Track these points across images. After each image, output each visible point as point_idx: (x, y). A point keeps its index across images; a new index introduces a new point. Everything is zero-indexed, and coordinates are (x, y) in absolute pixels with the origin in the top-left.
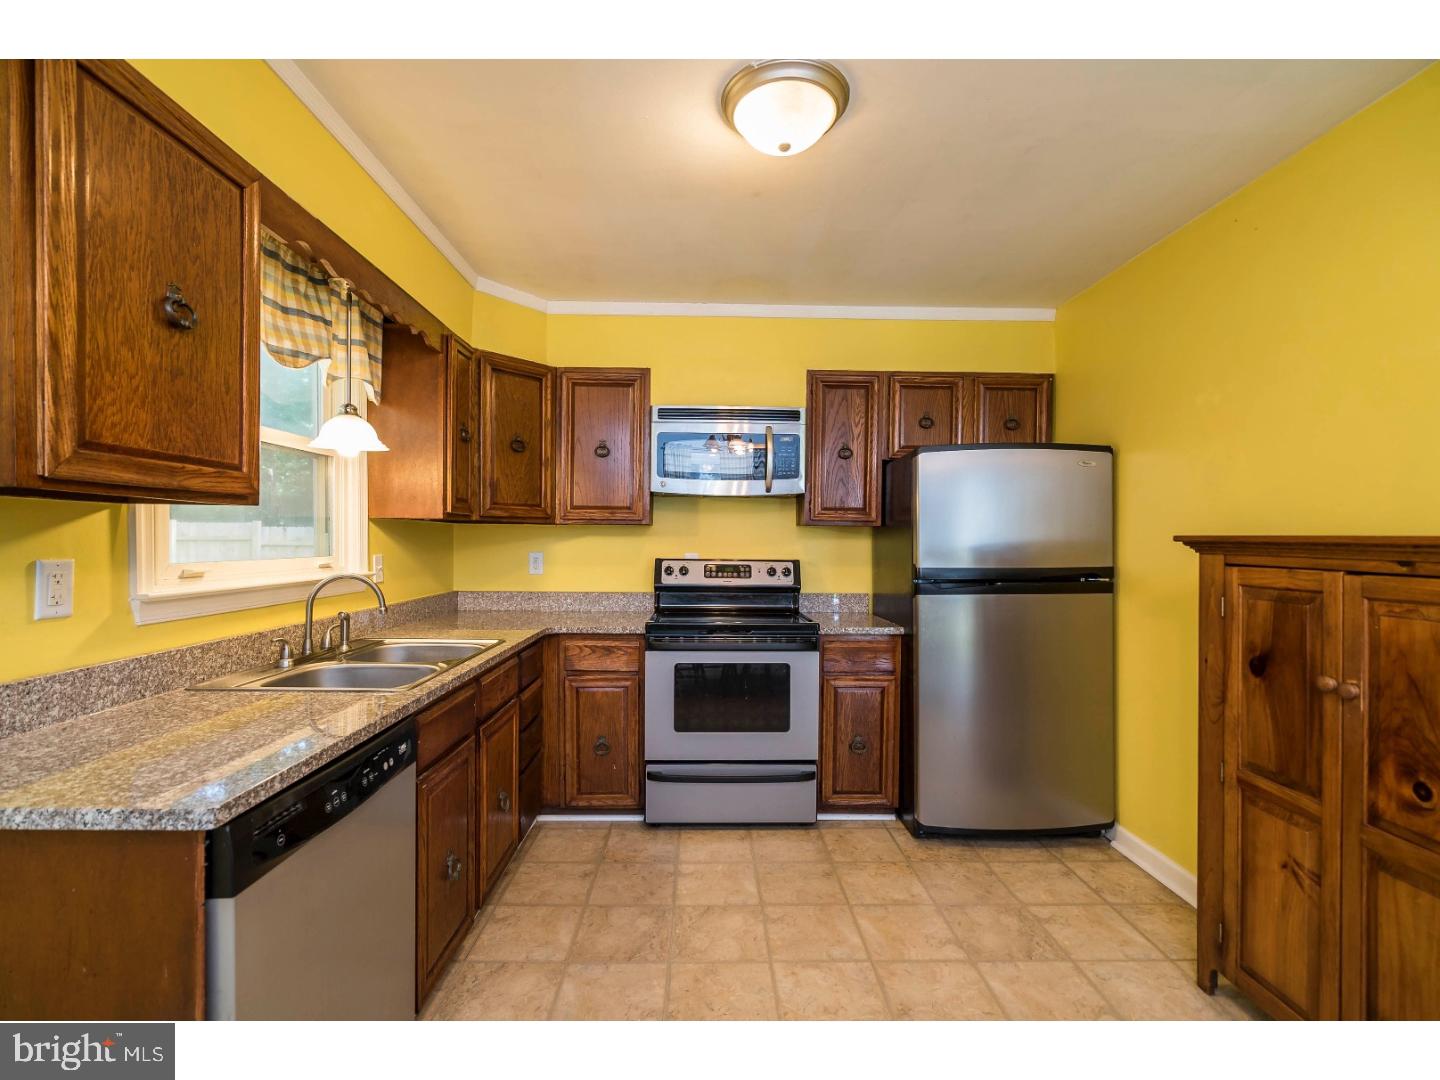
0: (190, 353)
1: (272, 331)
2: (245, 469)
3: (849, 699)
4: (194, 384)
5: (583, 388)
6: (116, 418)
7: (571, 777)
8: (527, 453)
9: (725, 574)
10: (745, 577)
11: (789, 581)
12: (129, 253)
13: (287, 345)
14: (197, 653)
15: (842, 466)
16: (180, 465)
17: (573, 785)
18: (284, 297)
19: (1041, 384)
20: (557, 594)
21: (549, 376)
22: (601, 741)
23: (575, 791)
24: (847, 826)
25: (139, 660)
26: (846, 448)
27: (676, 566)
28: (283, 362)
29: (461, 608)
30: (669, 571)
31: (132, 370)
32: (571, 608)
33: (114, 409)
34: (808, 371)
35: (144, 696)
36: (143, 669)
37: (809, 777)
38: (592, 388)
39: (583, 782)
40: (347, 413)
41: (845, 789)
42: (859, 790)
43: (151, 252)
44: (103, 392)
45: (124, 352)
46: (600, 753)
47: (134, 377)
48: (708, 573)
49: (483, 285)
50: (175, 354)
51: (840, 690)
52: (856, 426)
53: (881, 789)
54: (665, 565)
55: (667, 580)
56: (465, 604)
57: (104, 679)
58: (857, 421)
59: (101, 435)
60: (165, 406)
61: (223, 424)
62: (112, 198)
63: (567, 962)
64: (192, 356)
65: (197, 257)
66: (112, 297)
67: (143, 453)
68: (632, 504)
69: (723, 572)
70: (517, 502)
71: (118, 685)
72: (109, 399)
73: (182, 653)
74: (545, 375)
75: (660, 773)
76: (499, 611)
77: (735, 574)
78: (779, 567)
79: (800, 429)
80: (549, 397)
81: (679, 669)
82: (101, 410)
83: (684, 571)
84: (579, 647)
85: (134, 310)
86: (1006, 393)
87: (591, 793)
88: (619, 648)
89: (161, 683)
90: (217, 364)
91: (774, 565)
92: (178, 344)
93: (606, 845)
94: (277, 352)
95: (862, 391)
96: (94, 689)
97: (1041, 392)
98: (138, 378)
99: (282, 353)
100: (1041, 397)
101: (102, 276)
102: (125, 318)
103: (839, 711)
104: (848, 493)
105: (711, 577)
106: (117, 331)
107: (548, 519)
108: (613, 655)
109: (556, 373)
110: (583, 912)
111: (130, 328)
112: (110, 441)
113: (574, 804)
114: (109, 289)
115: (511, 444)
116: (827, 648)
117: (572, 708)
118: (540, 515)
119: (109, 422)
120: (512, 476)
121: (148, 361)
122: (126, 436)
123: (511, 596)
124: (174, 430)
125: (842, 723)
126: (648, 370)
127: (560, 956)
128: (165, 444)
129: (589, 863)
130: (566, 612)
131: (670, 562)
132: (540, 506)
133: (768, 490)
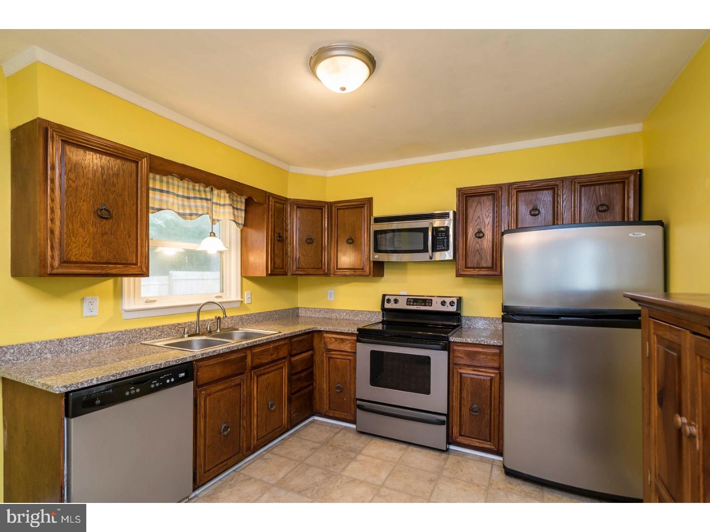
0: (111, 226)
1: (181, 208)
2: (139, 265)
3: (469, 381)
4: (113, 237)
5: (341, 210)
6: (77, 252)
7: (326, 400)
8: (314, 244)
9: (418, 304)
10: (429, 305)
11: (453, 309)
12: (83, 196)
13: (188, 211)
14: (148, 330)
15: (478, 242)
16: (106, 265)
17: (327, 404)
18: (188, 193)
19: (628, 178)
20: (339, 310)
21: (326, 207)
22: (339, 385)
23: (328, 408)
24: (467, 457)
25: (122, 332)
26: (480, 232)
27: (392, 298)
28: (185, 218)
29: (300, 315)
30: (389, 301)
31: (84, 235)
32: (345, 318)
33: (76, 249)
34: (457, 189)
35: (123, 345)
36: (123, 335)
37: (441, 423)
38: (345, 210)
39: (331, 404)
40: (211, 236)
41: (467, 435)
42: (475, 437)
43: (93, 194)
44: (72, 244)
45: (81, 230)
46: (338, 391)
47: (85, 238)
48: (409, 302)
49: (293, 169)
50: (104, 227)
51: (463, 375)
52: (487, 218)
53: (490, 439)
54: (387, 297)
55: (387, 306)
56: (302, 313)
57: (106, 337)
58: (487, 215)
59: (70, 258)
60: (99, 246)
61: (127, 249)
62: (76, 179)
63: (273, 485)
64: (112, 227)
65: (114, 192)
66: (75, 212)
67: (90, 263)
68: (364, 267)
69: (416, 303)
70: (309, 267)
71: (113, 340)
72: (74, 246)
73: (141, 330)
74: (324, 207)
75: (363, 406)
76: (315, 317)
77: (423, 304)
78: (448, 300)
79: (449, 223)
80: (326, 216)
81: (373, 352)
82: (70, 250)
83: (396, 301)
84: (330, 338)
85: (85, 216)
86: (597, 187)
87: (335, 410)
88: (347, 340)
89: (131, 340)
90: (124, 228)
91: (445, 299)
92: (105, 224)
93: (334, 437)
94: (183, 215)
95: (490, 197)
96: (103, 341)
97: (629, 184)
98: (86, 238)
99: (185, 215)
100: (629, 186)
101: (71, 206)
102: (81, 218)
103: (463, 387)
104: (481, 259)
105: (410, 305)
106: (78, 223)
107: (327, 274)
108: (345, 343)
109: (330, 205)
110: (299, 465)
111: (83, 222)
112: (74, 260)
113: (327, 414)
114: (74, 210)
115: (307, 240)
116: (456, 350)
117: (326, 366)
118: (322, 273)
119: (74, 254)
120: (307, 255)
121: (91, 232)
122: (81, 258)
123: (320, 310)
124: (103, 253)
125: (464, 395)
126: (371, 199)
127: (274, 482)
128: (99, 259)
129: (319, 443)
130: (343, 319)
131: (389, 296)
132: (322, 268)
133: (431, 258)
